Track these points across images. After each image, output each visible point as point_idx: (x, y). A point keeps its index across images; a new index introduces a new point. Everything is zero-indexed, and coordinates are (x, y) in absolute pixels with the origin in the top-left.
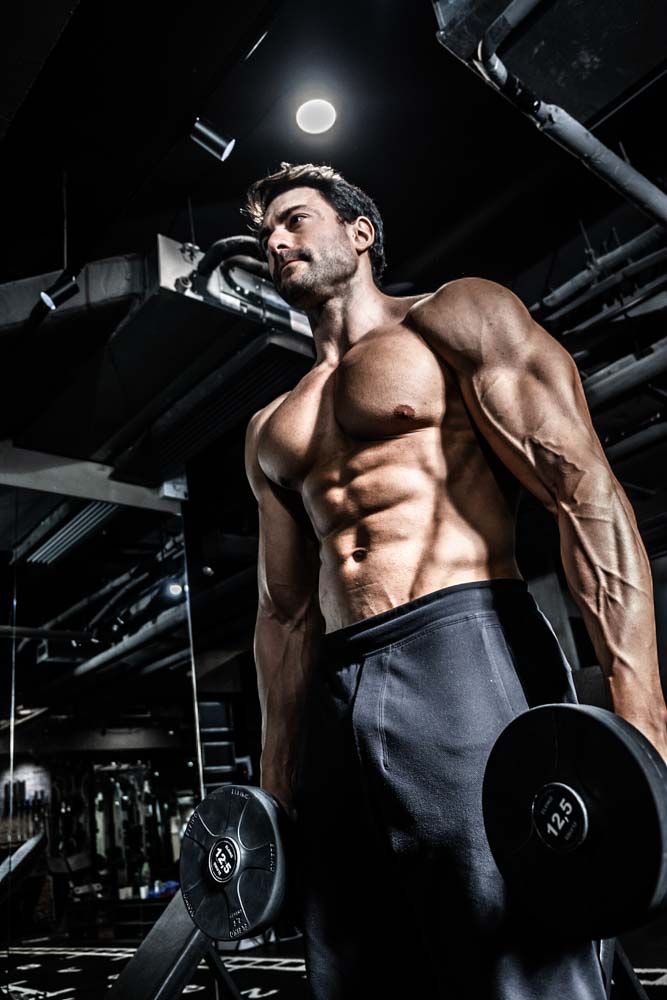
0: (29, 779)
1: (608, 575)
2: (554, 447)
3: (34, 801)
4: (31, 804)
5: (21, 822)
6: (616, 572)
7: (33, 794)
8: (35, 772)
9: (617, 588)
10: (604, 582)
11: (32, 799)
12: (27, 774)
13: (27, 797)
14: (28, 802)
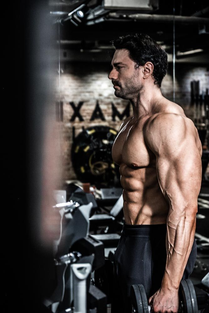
0: (202, 80)
1: (171, 246)
2: (170, 197)
3: (205, 96)
4: (203, 98)
5: (197, 110)
6: (173, 246)
7: (205, 90)
8: (206, 75)
9: (172, 250)
10: (170, 247)
11: (205, 94)
12: (201, 75)
13: (201, 93)
14: (201, 96)
